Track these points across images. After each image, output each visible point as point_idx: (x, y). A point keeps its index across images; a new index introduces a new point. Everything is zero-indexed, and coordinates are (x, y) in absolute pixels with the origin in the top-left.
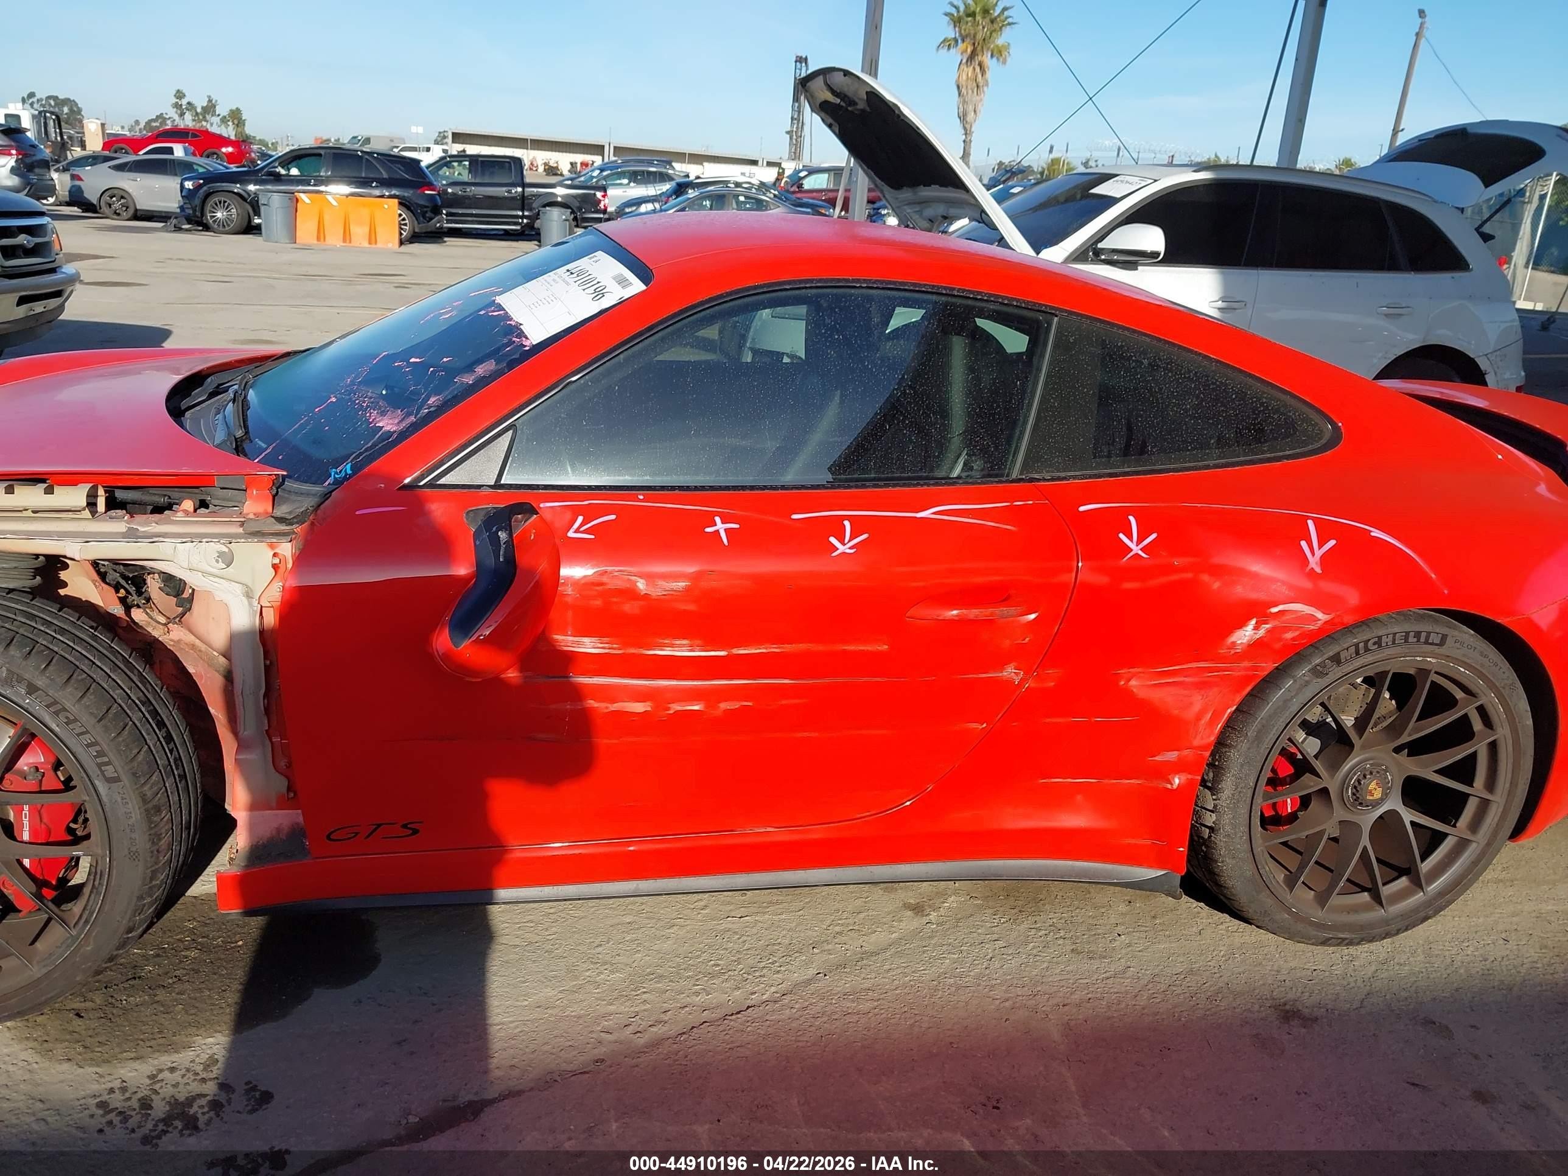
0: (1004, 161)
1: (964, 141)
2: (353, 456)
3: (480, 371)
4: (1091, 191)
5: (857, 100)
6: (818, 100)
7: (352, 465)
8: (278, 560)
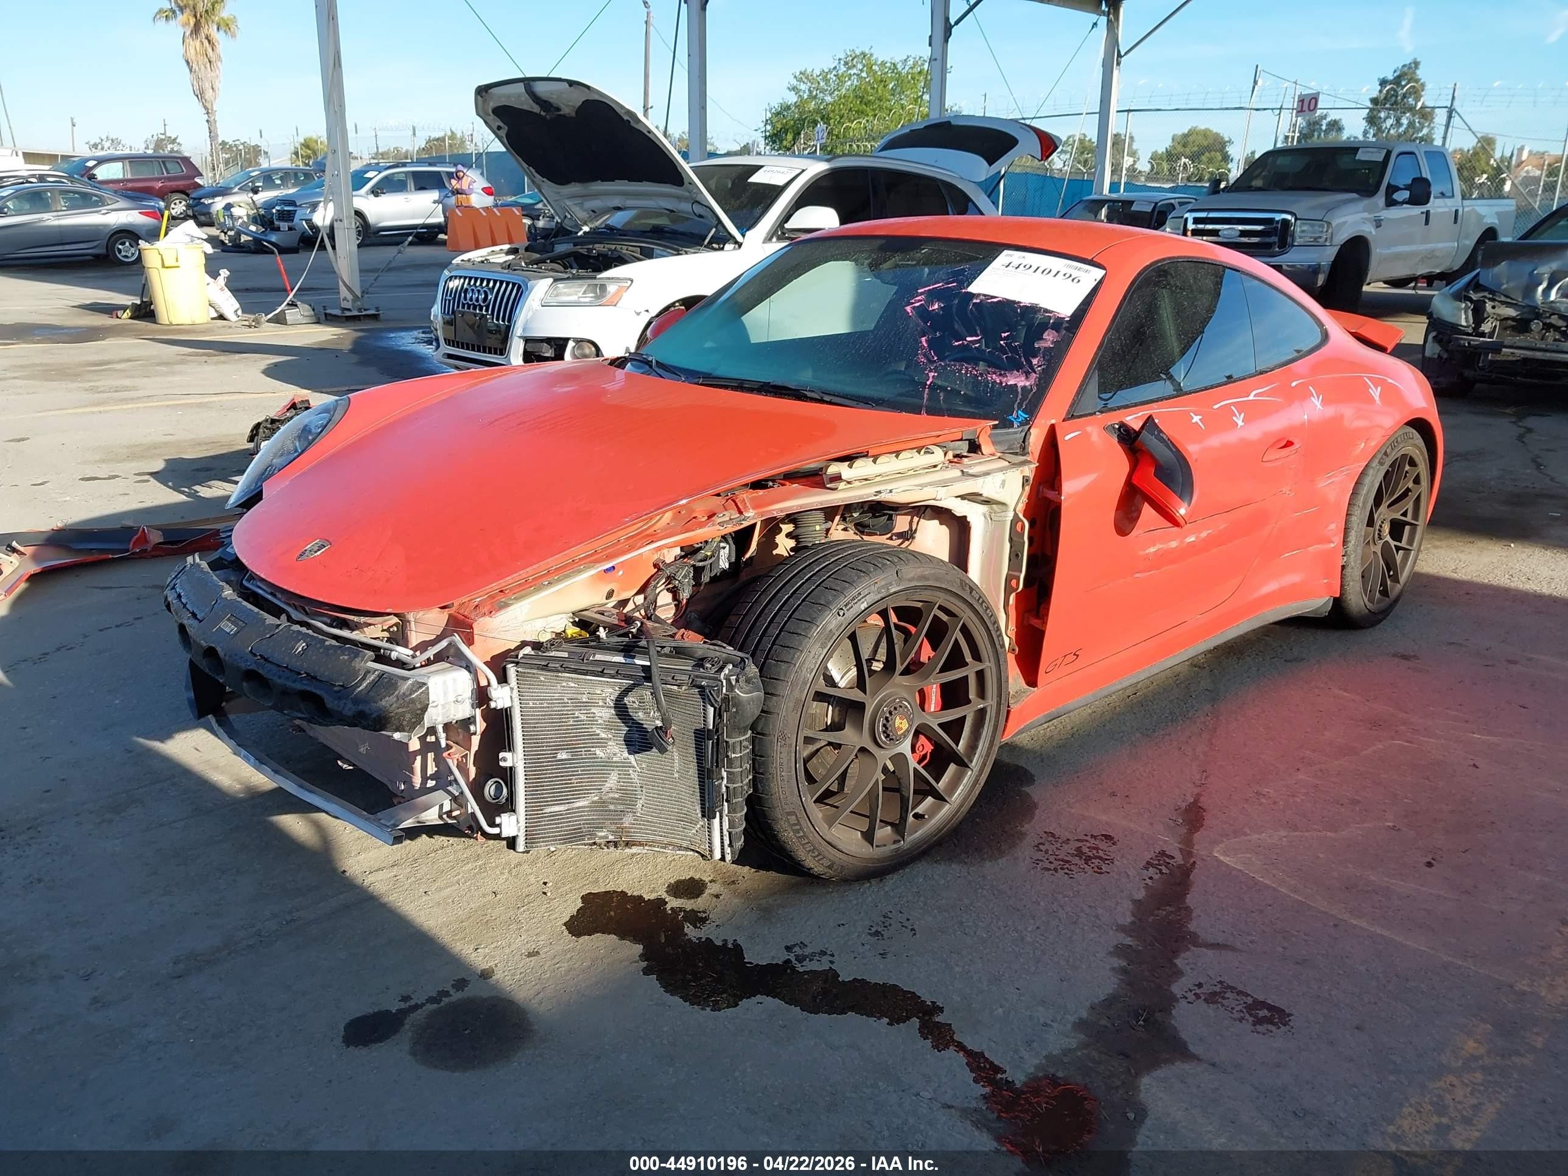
0: (226, 141)
1: (207, 121)
2: (1016, 406)
3: (1049, 338)
4: (750, 180)
5: (562, 106)
6: (492, 104)
7: (1023, 411)
8: (1025, 480)
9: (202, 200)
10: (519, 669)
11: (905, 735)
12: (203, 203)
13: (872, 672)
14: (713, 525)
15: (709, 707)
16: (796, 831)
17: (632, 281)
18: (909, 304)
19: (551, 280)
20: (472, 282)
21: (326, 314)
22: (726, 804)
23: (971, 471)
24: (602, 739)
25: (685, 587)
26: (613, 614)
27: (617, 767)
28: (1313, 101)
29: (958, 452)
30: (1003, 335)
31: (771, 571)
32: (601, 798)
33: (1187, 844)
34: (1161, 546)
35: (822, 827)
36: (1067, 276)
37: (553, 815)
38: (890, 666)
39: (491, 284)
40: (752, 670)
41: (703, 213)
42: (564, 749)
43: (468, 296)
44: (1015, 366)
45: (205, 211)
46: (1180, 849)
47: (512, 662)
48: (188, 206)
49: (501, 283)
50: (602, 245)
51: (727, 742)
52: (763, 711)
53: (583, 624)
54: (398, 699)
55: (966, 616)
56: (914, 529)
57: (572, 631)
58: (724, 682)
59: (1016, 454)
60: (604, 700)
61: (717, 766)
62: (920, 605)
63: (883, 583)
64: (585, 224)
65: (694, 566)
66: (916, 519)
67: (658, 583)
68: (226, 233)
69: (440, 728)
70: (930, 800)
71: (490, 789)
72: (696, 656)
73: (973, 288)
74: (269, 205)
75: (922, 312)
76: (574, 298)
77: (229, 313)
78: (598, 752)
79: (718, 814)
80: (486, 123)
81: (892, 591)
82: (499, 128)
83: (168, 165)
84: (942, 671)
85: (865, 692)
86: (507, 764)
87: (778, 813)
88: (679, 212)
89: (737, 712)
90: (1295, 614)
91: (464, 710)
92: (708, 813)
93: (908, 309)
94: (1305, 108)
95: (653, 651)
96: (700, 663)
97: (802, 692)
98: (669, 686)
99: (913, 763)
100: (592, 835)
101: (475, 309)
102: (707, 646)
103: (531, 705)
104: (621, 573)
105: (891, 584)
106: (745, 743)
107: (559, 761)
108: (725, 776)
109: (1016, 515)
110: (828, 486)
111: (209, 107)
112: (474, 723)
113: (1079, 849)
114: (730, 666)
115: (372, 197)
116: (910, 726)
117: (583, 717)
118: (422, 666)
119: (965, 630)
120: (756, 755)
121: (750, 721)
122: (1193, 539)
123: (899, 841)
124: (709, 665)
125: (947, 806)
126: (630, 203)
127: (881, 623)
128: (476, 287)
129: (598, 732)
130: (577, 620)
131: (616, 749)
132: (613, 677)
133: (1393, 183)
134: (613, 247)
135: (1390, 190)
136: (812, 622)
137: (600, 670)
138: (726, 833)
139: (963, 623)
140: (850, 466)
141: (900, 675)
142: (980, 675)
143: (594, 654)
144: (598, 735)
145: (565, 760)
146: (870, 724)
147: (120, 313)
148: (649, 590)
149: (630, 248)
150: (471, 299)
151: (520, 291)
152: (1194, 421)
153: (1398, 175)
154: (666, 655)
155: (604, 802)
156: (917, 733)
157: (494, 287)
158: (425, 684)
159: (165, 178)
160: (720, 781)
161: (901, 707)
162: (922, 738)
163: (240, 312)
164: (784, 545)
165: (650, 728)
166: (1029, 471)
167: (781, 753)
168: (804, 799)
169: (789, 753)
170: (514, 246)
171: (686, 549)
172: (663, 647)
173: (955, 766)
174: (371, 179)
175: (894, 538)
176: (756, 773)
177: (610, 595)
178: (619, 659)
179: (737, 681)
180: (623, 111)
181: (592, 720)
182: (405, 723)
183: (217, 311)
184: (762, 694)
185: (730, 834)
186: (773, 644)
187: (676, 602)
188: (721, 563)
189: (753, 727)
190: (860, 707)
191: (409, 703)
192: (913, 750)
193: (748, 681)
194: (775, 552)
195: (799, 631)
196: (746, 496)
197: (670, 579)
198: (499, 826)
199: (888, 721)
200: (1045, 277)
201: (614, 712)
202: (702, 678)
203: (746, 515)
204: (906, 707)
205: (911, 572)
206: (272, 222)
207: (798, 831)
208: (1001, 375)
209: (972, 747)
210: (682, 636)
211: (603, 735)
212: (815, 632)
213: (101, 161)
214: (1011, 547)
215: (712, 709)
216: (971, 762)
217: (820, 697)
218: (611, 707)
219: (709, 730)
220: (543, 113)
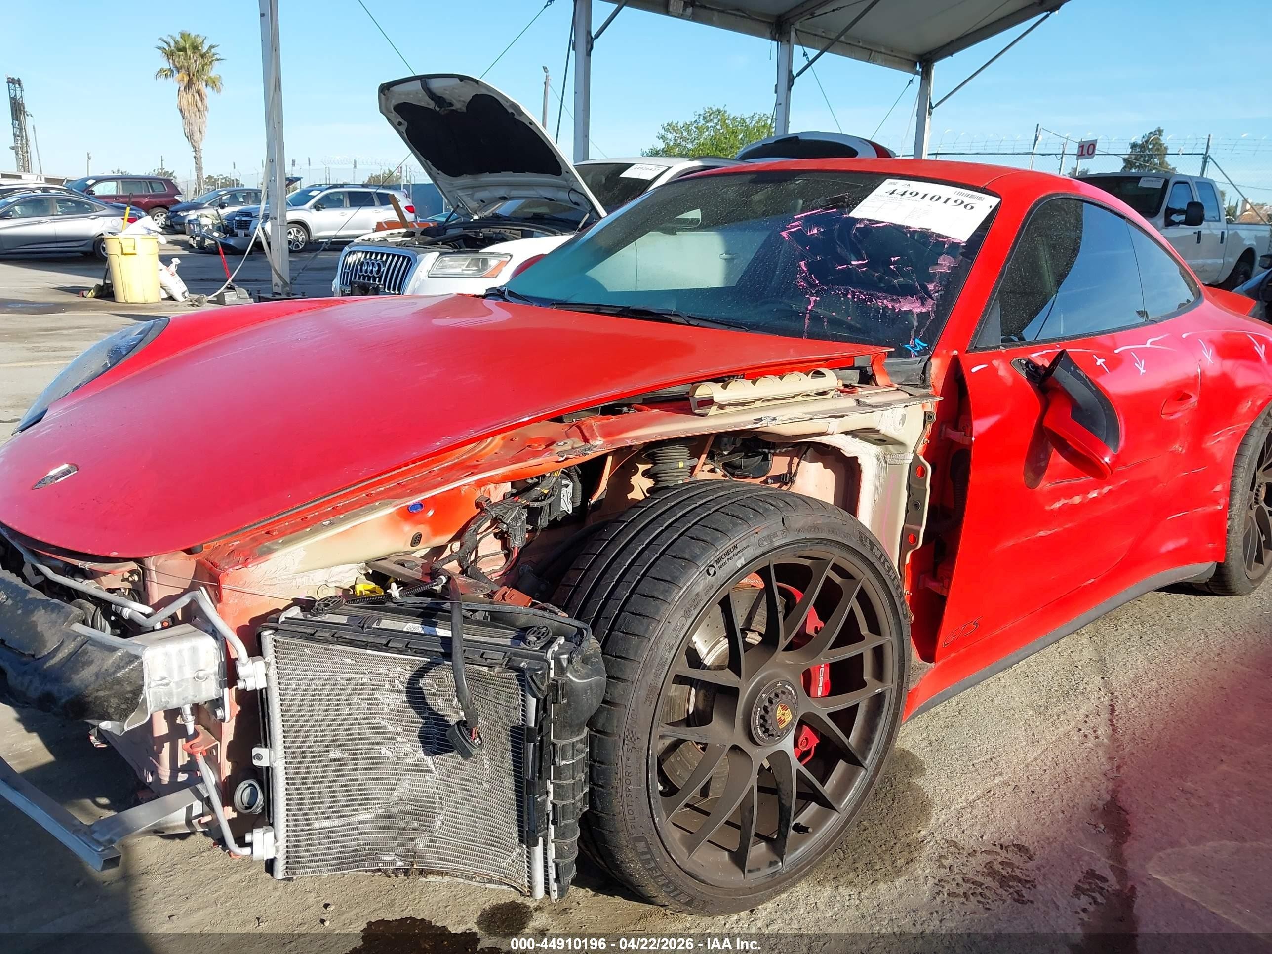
1: (195, 157)
2: (912, 333)
3: (945, 264)
4: (621, 176)
5: (454, 101)
6: (394, 102)
7: (920, 340)
8: (927, 416)
9: (179, 213)
10: (278, 638)
11: (787, 730)
12: (180, 215)
13: (748, 646)
14: (551, 454)
15: (530, 697)
16: (645, 862)
17: (511, 256)
18: (785, 229)
19: (438, 254)
20: (368, 256)
21: (259, 297)
22: (552, 827)
23: (868, 401)
24: (389, 733)
25: (517, 533)
26: (417, 565)
27: (408, 770)
28: (1092, 146)
29: (848, 383)
30: (893, 259)
31: (621, 515)
32: (388, 811)
33: (1117, 856)
34: (1066, 501)
35: (679, 852)
36: (959, 202)
37: (322, 831)
38: (770, 640)
39: (384, 258)
40: (592, 644)
41: (579, 201)
42: (340, 746)
43: (364, 268)
44: (906, 291)
45: (180, 221)
46: (1111, 866)
47: (271, 628)
48: (167, 218)
49: (394, 256)
50: (488, 229)
51: (554, 745)
52: (605, 701)
53: (379, 578)
54: (97, 678)
55: (866, 579)
56: (793, 472)
57: (365, 587)
58: (552, 663)
59: (916, 386)
60: (391, 682)
61: (540, 778)
62: (808, 563)
63: (765, 533)
64: (476, 213)
65: (526, 507)
66: (796, 460)
67: (479, 527)
68: (194, 239)
69: (187, 709)
70: (813, 806)
71: (243, 792)
72: (518, 624)
73: (856, 213)
74: (230, 218)
75: (799, 236)
76: (458, 270)
77: (178, 295)
78: (385, 751)
79: (541, 839)
80: (388, 119)
81: (777, 544)
82: (400, 124)
83: (153, 185)
84: (833, 647)
85: (739, 675)
86: (263, 763)
87: (622, 839)
88: (557, 201)
89: (568, 704)
90: (1180, 579)
91: (209, 690)
92: (528, 837)
93: (784, 234)
94: (1085, 152)
95: (457, 617)
96: (522, 634)
97: (657, 676)
98: (476, 667)
99: (796, 765)
100: (376, 859)
101: (369, 280)
102: (533, 611)
103: (294, 686)
104: (431, 513)
105: (775, 535)
106: (580, 746)
107: (331, 761)
108: (551, 790)
109: (916, 457)
110: (696, 411)
111: (197, 146)
112: (223, 706)
113: (989, 865)
114: (562, 640)
115: (314, 211)
116: (794, 717)
117: (363, 704)
118: (163, 628)
119: (864, 598)
120: (595, 761)
121: (587, 716)
122: (1095, 495)
123: (776, 862)
124: (532, 638)
125: (835, 816)
126: (514, 193)
127: (760, 584)
128: (371, 260)
129: (384, 723)
130: (371, 571)
131: (408, 748)
132: (400, 652)
133: (1170, 206)
134: (498, 230)
135: (1169, 212)
136: (672, 582)
137: (384, 642)
138: (551, 865)
139: (862, 588)
140: (724, 387)
141: (785, 650)
142: (878, 652)
143: (380, 620)
144: (384, 728)
145: (339, 760)
146: (743, 715)
147: (85, 293)
148: (467, 536)
149: (512, 231)
150: (366, 272)
151: (410, 263)
152: (1098, 364)
153: (1176, 200)
154: (478, 623)
155: (390, 817)
156: (801, 723)
157: (386, 260)
158: (137, 657)
159: (150, 195)
160: (544, 797)
161: (783, 693)
162: (806, 728)
163: (186, 294)
164: (640, 485)
165: (452, 721)
166: (930, 406)
167: (628, 759)
168: (657, 820)
169: (639, 759)
170: (410, 230)
171: (518, 485)
172: (474, 611)
173: (845, 763)
174: (314, 197)
175: (770, 481)
176: (595, 784)
177: (416, 540)
178: (414, 627)
179: (570, 661)
180: (508, 104)
181: (376, 705)
182: (111, 710)
183: (167, 293)
184: (604, 679)
185: (557, 865)
186: (621, 610)
187: (506, 551)
188: (563, 504)
189: (591, 724)
190: (733, 693)
191: (113, 684)
192: (796, 744)
193: (585, 661)
194: (630, 496)
195: (656, 594)
196: (594, 422)
197: (495, 521)
198: (250, 845)
199: (767, 711)
200: (933, 203)
201: (405, 699)
202: (521, 656)
203: (593, 443)
204: (790, 693)
205: (799, 520)
206: (233, 231)
207: (647, 862)
208: (892, 300)
209: (867, 740)
210: (503, 596)
211: (391, 729)
212: (677, 595)
213: (99, 180)
214: (909, 496)
215: (535, 700)
216: (865, 759)
217: (680, 680)
218: (401, 692)
219: (529, 729)
220: (437, 109)
